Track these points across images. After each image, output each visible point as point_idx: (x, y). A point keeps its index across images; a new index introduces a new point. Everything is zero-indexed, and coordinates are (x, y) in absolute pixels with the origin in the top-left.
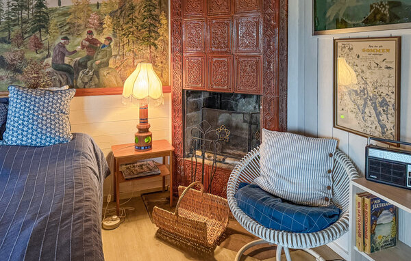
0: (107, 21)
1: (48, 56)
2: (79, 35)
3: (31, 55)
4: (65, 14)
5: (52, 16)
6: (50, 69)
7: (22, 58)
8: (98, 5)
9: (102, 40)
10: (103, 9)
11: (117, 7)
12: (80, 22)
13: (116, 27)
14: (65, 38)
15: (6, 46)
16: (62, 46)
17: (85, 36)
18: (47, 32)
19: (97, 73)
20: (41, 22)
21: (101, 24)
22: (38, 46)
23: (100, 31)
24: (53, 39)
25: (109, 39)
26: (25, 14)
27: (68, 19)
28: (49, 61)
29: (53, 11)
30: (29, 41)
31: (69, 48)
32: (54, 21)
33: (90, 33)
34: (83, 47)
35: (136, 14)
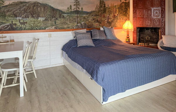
0: (117, 10)
1: (106, 19)
2: (112, 14)
3: (103, 19)
4: (109, 9)
5: (107, 9)
6: (106, 23)
7: (101, 20)
8: (115, 6)
9: (116, 15)
10: (116, 7)
11: (119, 6)
12: (112, 10)
13: (119, 11)
14: (109, 15)
15: (98, 17)
16: (109, 17)
17: (113, 14)
18: (106, 13)
20: (105, 11)
21: (116, 11)
22: (104, 17)
23: (116, 13)
24: (107, 15)
25: (117, 15)
26: (102, 9)
27: (110, 10)
28: (106, 20)
29: (107, 8)
30: (102, 16)
32: (107, 10)
33: (114, 13)
34: (113, 17)
35: (123, 8)
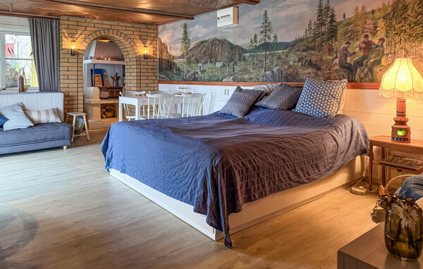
0: (381, 24)
1: (336, 57)
2: (358, 39)
3: (328, 57)
4: (348, 24)
5: (339, 27)
6: (337, 67)
7: (321, 60)
8: (373, 12)
9: (376, 41)
10: (377, 15)
11: (390, 10)
12: (359, 28)
13: (389, 27)
14: (348, 43)
15: (313, 52)
16: (346, 49)
17: (362, 39)
18: (336, 40)
19: (371, 70)
20: (333, 33)
21: (376, 27)
22: (330, 50)
23: (374, 33)
24: (340, 45)
25: (382, 40)
26: (323, 29)
27: (350, 28)
28: (337, 61)
29: (340, 23)
30: (325, 48)
31: (350, 50)
32: (340, 31)
33: (366, 36)
34: (360, 48)
35: (409, 12)
